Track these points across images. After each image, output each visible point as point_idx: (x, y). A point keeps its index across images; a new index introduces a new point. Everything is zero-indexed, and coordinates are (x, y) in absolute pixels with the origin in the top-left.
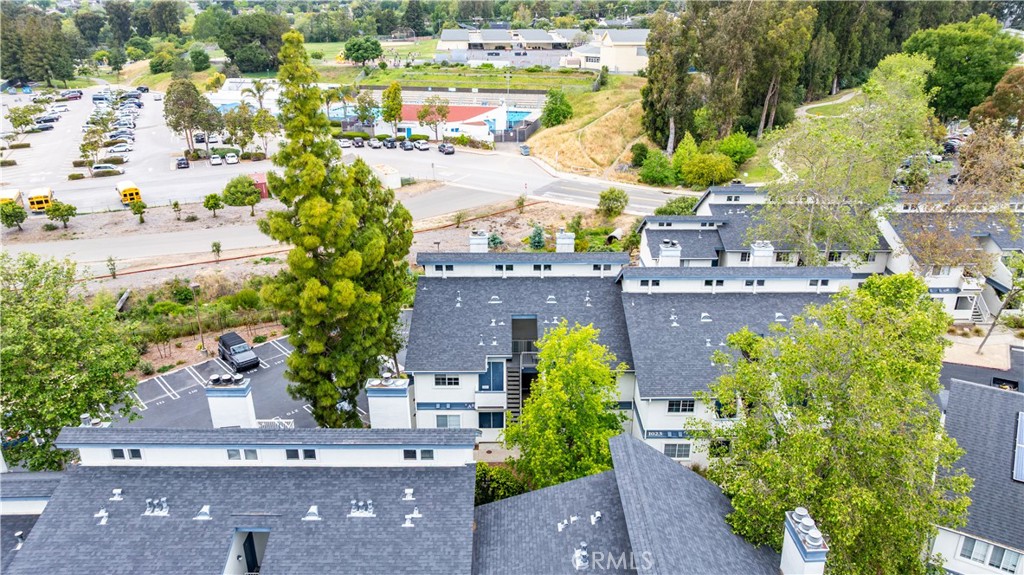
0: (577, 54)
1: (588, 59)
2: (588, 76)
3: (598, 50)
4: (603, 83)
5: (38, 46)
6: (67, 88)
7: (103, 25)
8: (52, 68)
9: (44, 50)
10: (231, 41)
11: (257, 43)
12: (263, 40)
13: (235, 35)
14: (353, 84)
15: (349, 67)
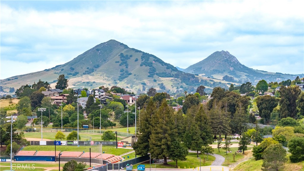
5: (161, 127)
6: (176, 167)
7: (276, 106)
8: (168, 147)
9: (165, 131)
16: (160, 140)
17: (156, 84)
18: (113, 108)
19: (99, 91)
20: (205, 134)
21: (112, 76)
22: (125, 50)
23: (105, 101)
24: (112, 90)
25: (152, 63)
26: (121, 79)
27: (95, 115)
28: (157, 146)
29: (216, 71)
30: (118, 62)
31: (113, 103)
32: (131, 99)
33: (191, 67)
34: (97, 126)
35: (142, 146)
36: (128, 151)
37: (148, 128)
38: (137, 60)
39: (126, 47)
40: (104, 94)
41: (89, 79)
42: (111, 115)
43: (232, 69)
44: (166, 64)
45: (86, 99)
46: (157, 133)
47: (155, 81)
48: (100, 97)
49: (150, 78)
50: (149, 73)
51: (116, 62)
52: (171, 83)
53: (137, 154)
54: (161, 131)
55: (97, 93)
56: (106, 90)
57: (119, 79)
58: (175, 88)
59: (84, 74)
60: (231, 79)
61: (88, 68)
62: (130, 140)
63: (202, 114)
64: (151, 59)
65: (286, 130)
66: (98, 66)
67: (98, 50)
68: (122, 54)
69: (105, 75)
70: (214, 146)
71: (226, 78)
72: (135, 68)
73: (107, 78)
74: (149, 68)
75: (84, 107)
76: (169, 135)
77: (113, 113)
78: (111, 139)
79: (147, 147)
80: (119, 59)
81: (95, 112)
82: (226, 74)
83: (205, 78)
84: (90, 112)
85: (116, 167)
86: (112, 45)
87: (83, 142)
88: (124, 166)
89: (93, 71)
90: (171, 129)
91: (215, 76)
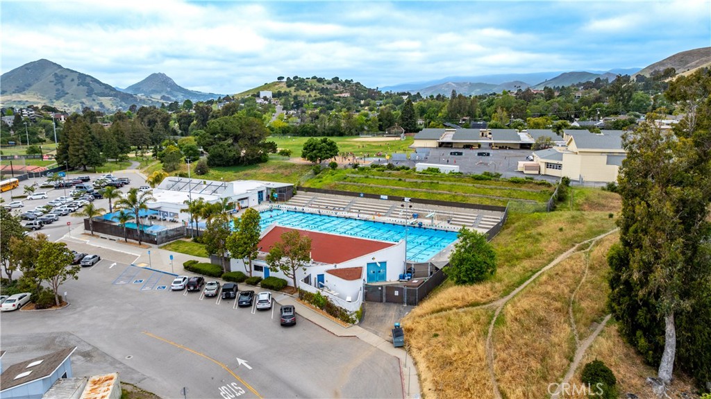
0: (538, 159)
1: (548, 165)
2: (544, 188)
3: (560, 156)
4: (561, 198)
5: (78, 140)
6: (95, 172)
7: (193, 121)
8: (86, 157)
9: (82, 143)
10: (207, 139)
11: (230, 141)
12: (236, 138)
13: (211, 134)
14: (297, 183)
15: (306, 165)
16: (78, 151)
17: (95, 103)
18: (44, 126)
19: (27, 110)
20: (122, 145)
21: (47, 96)
22: (59, 70)
23: (35, 119)
24: (42, 109)
25: (89, 83)
26: (58, 98)
27: (22, 132)
28: (75, 156)
29: (155, 91)
30: (52, 82)
31: (43, 121)
32: (62, 117)
33: (131, 88)
34: (24, 142)
35: (62, 156)
36: (53, 162)
37: (66, 141)
38: (73, 80)
39: (60, 67)
40: (33, 112)
41: (20, 98)
42: (41, 132)
43: (169, 89)
44: (104, 84)
45: (13, 117)
46: (74, 145)
47: (94, 100)
48: (29, 115)
49: (89, 98)
50: (87, 92)
51: (50, 82)
52: (111, 102)
53: (59, 164)
54: (78, 143)
55: (25, 111)
56: (36, 109)
57: (55, 99)
58: (114, 107)
59: (14, 92)
60: (168, 99)
61: (18, 87)
62: (55, 153)
63: (119, 128)
64: (88, 80)
65: (188, 139)
66: (30, 85)
67: (27, 69)
68: (55, 74)
69: (39, 94)
70: (131, 155)
71: (163, 98)
72: (72, 88)
73: (41, 97)
74: (86, 87)
75: (10, 125)
76: (86, 146)
77: (44, 130)
78: (37, 153)
79: (66, 158)
80: (53, 79)
81: (22, 129)
82: (164, 94)
83: (144, 97)
84: (17, 129)
85: (37, 175)
86: (43, 64)
87: (6, 157)
88: (45, 173)
89: (24, 90)
90: (87, 141)
91: (153, 96)
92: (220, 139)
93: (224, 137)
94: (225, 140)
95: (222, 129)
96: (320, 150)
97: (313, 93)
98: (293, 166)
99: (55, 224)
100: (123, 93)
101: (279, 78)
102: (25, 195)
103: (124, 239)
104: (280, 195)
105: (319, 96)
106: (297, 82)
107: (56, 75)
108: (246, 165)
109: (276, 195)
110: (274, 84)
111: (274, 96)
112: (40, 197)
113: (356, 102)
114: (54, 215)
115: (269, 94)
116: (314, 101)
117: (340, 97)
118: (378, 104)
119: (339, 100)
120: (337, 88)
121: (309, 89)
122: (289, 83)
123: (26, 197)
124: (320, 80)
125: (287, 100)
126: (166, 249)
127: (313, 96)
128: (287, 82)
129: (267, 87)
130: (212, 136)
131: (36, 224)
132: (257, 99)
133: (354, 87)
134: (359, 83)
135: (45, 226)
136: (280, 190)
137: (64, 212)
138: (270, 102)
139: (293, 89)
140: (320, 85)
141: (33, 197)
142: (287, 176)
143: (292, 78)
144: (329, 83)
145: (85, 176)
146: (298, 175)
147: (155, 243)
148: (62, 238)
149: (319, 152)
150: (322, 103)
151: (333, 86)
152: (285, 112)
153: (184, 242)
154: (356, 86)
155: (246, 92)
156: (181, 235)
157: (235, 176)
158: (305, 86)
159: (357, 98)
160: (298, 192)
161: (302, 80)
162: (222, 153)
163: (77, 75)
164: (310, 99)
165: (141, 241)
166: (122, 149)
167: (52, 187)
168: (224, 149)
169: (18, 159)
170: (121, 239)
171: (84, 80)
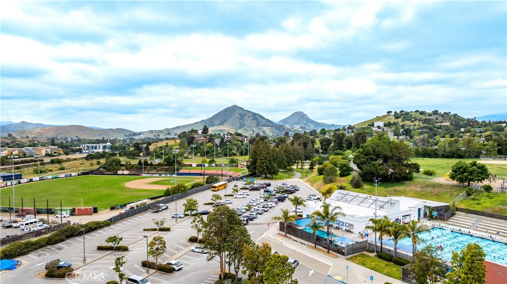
5: (263, 156)
6: (272, 179)
7: (331, 143)
8: (268, 168)
9: (266, 158)
10: (362, 159)
11: (381, 161)
12: (386, 159)
13: (365, 155)
14: (452, 203)
15: (454, 186)
16: (263, 163)
17: (260, 131)
18: (236, 145)
19: (227, 135)
20: (289, 160)
21: (235, 126)
22: (242, 111)
23: (231, 141)
24: (234, 135)
25: (258, 119)
26: (240, 128)
27: (224, 149)
28: (261, 167)
29: (296, 123)
30: (238, 118)
31: (235, 142)
32: (246, 139)
33: (281, 121)
34: (226, 155)
35: (252, 167)
36: (244, 170)
37: (255, 157)
38: (249, 117)
39: (243, 109)
40: (230, 136)
43: (305, 122)
44: (266, 119)
45: (220, 140)
46: (261, 160)
47: (260, 129)
48: (227, 138)
49: (257, 128)
50: (257, 124)
52: (269, 130)
53: (249, 172)
54: (264, 158)
55: (226, 136)
56: (231, 134)
58: (272, 133)
59: (218, 125)
61: (220, 122)
62: (245, 163)
63: (287, 148)
64: (258, 116)
66: (226, 121)
67: (226, 111)
69: (230, 125)
70: (294, 167)
71: (301, 127)
72: (248, 121)
74: (256, 121)
75: (218, 144)
76: (268, 160)
77: (235, 148)
78: (234, 163)
79: (255, 168)
80: (239, 116)
81: (225, 147)
82: (301, 125)
83: (289, 127)
84: (222, 147)
85: (237, 179)
86: (235, 108)
87: (218, 165)
88: (242, 178)
89: (223, 123)
90: (269, 157)
91: (295, 126)
92: (372, 159)
93: (375, 157)
94: (376, 160)
95: (374, 151)
96: (471, 173)
97: (417, 123)
98: (440, 186)
99: (255, 221)
100: (277, 125)
101: (389, 112)
102: (233, 194)
103: (314, 245)
104: (440, 215)
105: (422, 125)
106: (403, 115)
107: (240, 114)
108: (393, 182)
109: (435, 214)
110: (384, 117)
111: (385, 125)
112: (242, 196)
113: (457, 130)
114: (255, 214)
115: (381, 124)
116: (418, 129)
117: (441, 126)
118: (478, 131)
119: (441, 128)
120: (437, 119)
121: (413, 119)
122: (397, 116)
123: (233, 195)
124: (422, 113)
125: (397, 129)
126: (352, 261)
127: (417, 125)
128: (394, 115)
129: (378, 119)
130: (365, 157)
131: (244, 221)
132: (372, 127)
133: (452, 118)
134: (457, 115)
135: (250, 222)
136: (438, 209)
137: (260, 212)
138: (383, 130)
139: (400, 120)
140: (423, 117)
141: (238, 197)
142: (437, 194)
143: (398, 112)
144: (430, 115)
145: (267, 181)
146: (449, 195)
147: (343, 254)
148: (263, 236)
149: (470, 175)
150: (426, 130)
151: (433, 117)
152: (396, 137)
153: (368, 256)
154: (454, 117)
155: (363, 123)
156: (364, 249)
157: (386, 191)
158: (410, 118)
159: (458, 127)
160: (457, 212)
161: (407, 114)
162: (374, 171)
163: (252, 113)
164: (416, 127)
165: (329, 249)
166: (288, 163)
167: (247, 189)
168: (376, 168)
169: (224, 166)
170: (310, 244)
171: (255, 116)
